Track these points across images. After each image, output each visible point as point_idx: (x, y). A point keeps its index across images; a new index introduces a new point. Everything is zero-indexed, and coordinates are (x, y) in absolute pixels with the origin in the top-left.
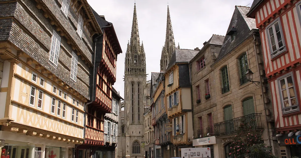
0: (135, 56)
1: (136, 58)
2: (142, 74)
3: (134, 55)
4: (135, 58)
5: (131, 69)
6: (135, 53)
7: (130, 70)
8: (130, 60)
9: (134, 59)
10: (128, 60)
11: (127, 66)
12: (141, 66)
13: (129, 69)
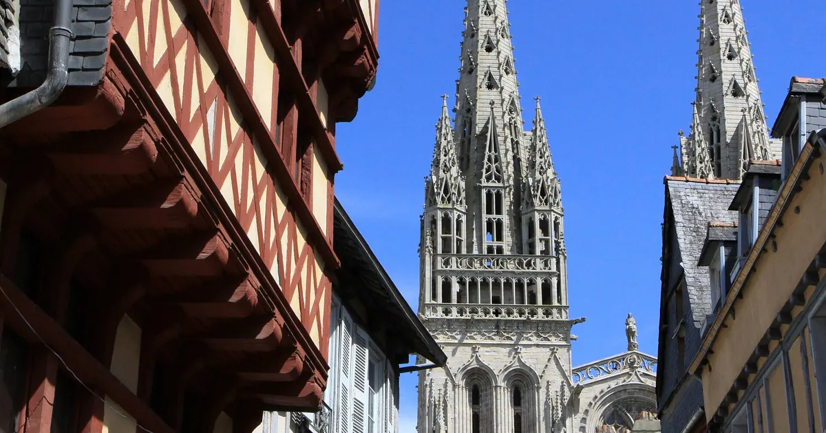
0: (489, 195)
1: (499, 212)
2: (540, 316)
3: (484, 192)
4: (489, 211)
5: (462, 282)
6: (489, 178)
7: (456, 288)
8: (459, 223)
9: (485, 217)
10: (440, 223)
11: (440, 266)
12: (529, 265)
13: (447, 286)
